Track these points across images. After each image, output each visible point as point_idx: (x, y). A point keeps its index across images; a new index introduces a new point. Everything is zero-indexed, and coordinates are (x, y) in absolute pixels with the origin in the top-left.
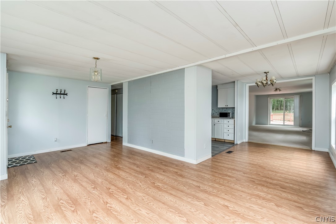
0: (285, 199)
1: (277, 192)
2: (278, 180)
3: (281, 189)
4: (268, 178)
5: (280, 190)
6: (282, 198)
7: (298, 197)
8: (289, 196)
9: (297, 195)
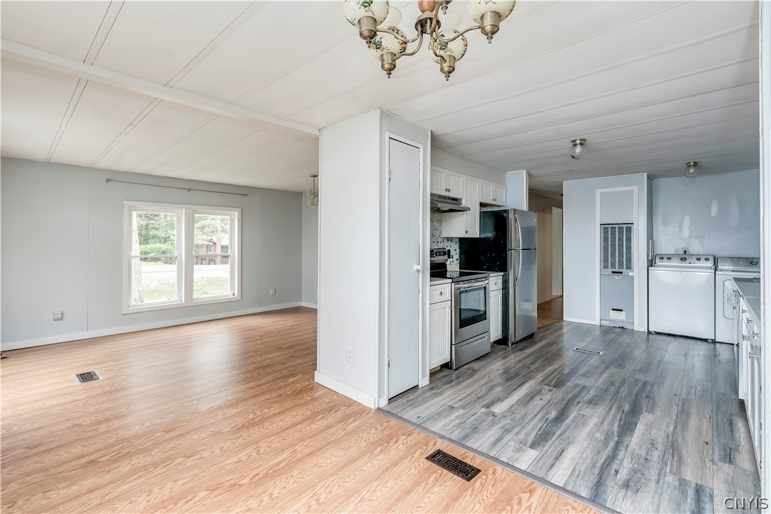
0: (70, 443)
1: (95, 443)
2: (124, 479)
3: (93, 457)
4: (155, 465)
5: (92, 453)
6: (77, 440)
7: (43, 465)
8: (65, 455)
9: (48, 470)
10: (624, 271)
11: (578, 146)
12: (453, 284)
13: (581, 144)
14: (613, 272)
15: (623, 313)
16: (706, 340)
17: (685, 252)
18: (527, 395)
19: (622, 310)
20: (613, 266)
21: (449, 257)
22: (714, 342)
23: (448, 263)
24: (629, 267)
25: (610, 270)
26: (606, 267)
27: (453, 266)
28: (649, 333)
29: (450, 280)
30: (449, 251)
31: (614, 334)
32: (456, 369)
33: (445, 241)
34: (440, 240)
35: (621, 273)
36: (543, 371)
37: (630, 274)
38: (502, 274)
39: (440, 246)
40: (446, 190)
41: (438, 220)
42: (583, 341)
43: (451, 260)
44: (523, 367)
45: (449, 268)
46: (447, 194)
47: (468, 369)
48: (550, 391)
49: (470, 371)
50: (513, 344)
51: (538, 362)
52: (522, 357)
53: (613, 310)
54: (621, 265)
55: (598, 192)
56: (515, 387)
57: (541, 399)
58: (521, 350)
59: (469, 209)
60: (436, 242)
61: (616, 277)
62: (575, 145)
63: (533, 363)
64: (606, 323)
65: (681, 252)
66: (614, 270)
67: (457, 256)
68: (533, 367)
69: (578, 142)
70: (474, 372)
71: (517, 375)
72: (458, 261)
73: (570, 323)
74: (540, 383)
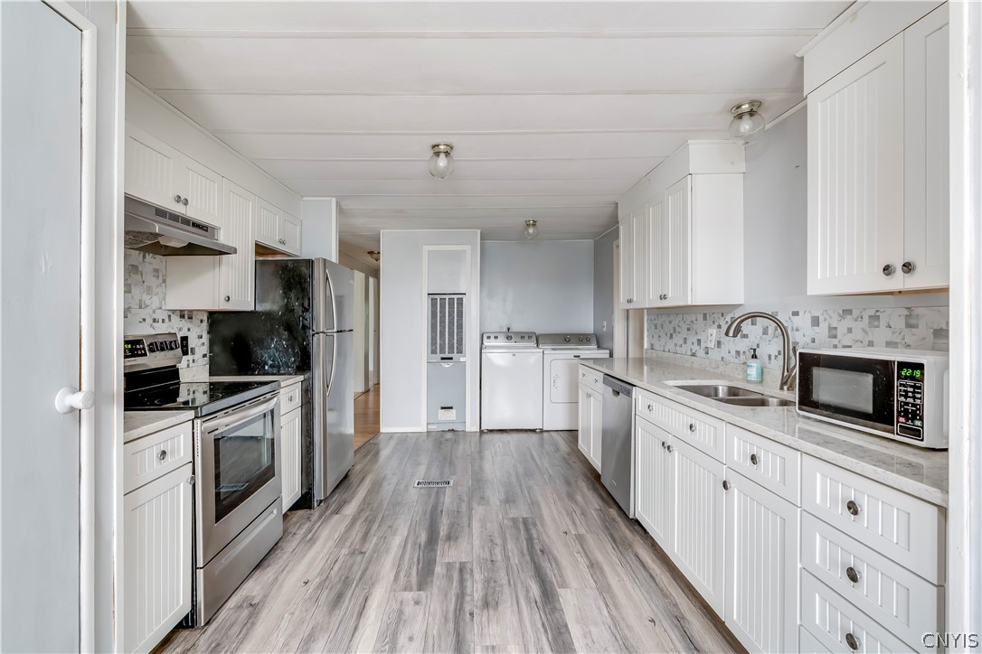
10: (455, 355)
11: (442, 155)
12: (198, 422)
13: (447, 153)
14: (442, 359)
15: (454, 411)
16: (534, 431)
17: (509, 329)
18: (382, 636)
19: (451, 408)
20: (442, 351)
21: (185, 353)
22: (542, 431)
23: (182, 366)
24: (460, 351)
25: (439, 356)
26: (434, 352)
27: (194, 372)
28: (482, 432)
29: (191, 414)
30: (185, 339)
31: (445, 442)
32: (208, 623)
33: (176, 318)
34: (160, 315)
35: (451, 359)
36: (387, 551)
37: (462, 359)
38: (301, 378)
39: (162, 328)
40: (178, 199)
41: (156, 271)
42: (419, 464)
43: (190, 357)
44: (352, 553)
45: (185, 376)
46: (179, 209)
47: (239, 607)
48: (417, 603)
49: (245, 613)
50: (321, 501)
51: (373, 531)
52: (342, 528)
53: (443, 408)
54: (451, 350)
55: (426, 248)
56: (352, 624)
57: (411, 639)
58: (337, 511)
59: (235, 251)
60: (149, 321)
61: (446, 365)
62: (437, 154)
63: (365, 538)
64: (433, 428)
65: (505, 330)
66: (444, 356)
67: (205, 350)
68: (369, 547)
69: (442, 147)
70: (254, 608)
71: (346, 582)
72: (207, 359)
73: (391, 435)
74: (393, 590)
